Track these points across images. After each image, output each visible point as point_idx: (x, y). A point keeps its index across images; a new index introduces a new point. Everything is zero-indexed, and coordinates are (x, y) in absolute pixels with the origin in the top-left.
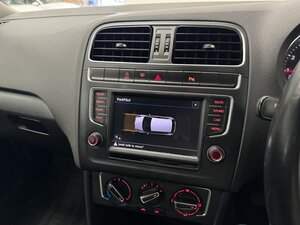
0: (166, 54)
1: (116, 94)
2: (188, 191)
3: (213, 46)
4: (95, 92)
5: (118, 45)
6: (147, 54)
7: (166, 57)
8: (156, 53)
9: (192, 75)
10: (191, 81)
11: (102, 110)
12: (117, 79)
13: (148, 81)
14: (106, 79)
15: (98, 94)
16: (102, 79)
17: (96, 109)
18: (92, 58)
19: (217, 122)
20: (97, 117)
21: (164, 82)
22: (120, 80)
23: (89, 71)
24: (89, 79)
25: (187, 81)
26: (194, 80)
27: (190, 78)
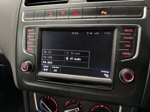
1: (42, 30)
2: (102, 106)
4: (27, 29)
9: (104, 10)
10: (103, 14)
11: (32, 43)
12: (43, 18)
13: (67, 17)
14: (35, 18)
15: (29, 30)
16: (32, 19)
17: (28, 43)
18: (26, 5)
19: (127, 48)
20: (28, 49)
21: (81, 17)
22: (46, 18)
23: (23, 14)
24: (23, 20)
25: (100, 14)
26: (105, 13)
27: (103, 12)
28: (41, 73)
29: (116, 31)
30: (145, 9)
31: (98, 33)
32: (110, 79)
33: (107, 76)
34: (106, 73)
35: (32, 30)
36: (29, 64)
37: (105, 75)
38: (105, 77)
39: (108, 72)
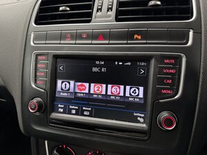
0: (110, 13)
1: (56, 57)
3: (159, 3)
4: (37, 55)
5: (61, 9)
6: (90, 15)
7: (110, 16)
8: (99, 13)
9: (138, 33)
10: (137, 39)
11: (43, 74)
12: (59, 42)
13: (90, 42)
14: (47, 42)
15: (39, 57)
16: (44, 42)
17: (38, 74)
18: (36, 23)
19: (168, 84)
20: (38, 82)
21: (107, 42)
22: (62, 42)
23: (32, 35)
24: (32, 44)
25: (133, 39)
26: (140, 37)
27: (136, 36)
28: (54, 115)
29: (153, 62)
30: (191, 33)
31: (129, 64)
32: (144, 125)
33: (142, 120)
34: (140, 117)
35: (44, 57)
36: (38, 102)
37: (139, 118)
38: (139, 122)
39: (142, 115)
